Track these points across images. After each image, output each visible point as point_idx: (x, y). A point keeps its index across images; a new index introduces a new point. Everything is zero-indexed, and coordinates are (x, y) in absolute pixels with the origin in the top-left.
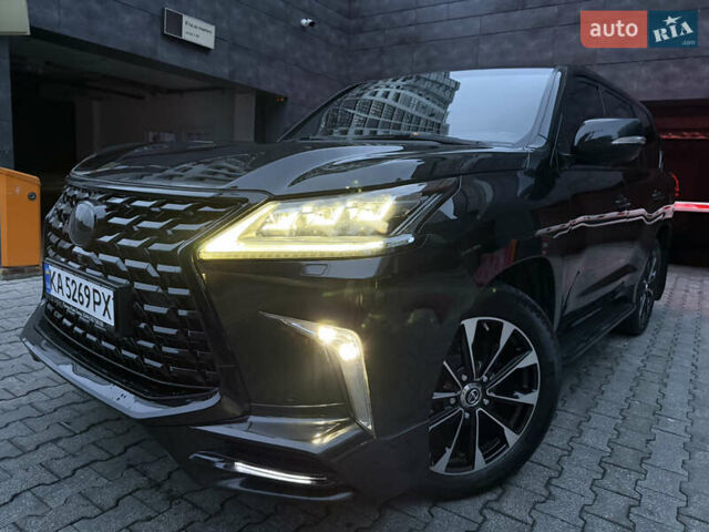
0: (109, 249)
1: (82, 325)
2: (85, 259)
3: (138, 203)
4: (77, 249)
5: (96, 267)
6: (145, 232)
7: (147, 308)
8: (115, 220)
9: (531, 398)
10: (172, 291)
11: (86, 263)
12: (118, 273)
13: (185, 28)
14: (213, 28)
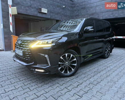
0: (22, 47)
1: (19, 56)
3: (25, 41)
4: (19, 47)
5: (21, 49)
6: (26, 45)
7: (26, 53)
8: (22, 43)
10: (29, 51)
11: (19, 48)
12: (23, 49)
13: (42, 10)
14: (47, 10)
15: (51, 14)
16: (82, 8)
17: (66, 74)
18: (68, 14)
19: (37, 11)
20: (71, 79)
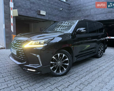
0: (16, 46)
2: (14, 47)
3: (19, 41)
6: (20, 44)
8: (17, 43)
9: (68, 64)
10: (22, 51)
12: (17, 49)
13: (41, 12)
14: (45, 12)
15: (49, 16)
16: (78, 11)
17: (58, 74)
18: (65, 16)
19: (36, 13)
20: (62, 79)
